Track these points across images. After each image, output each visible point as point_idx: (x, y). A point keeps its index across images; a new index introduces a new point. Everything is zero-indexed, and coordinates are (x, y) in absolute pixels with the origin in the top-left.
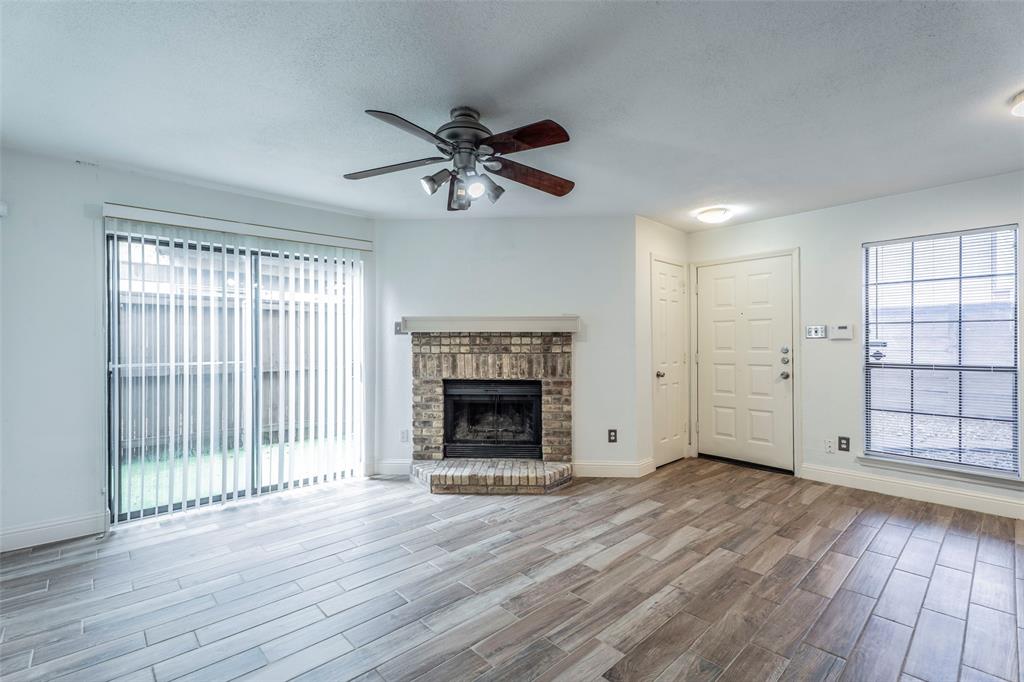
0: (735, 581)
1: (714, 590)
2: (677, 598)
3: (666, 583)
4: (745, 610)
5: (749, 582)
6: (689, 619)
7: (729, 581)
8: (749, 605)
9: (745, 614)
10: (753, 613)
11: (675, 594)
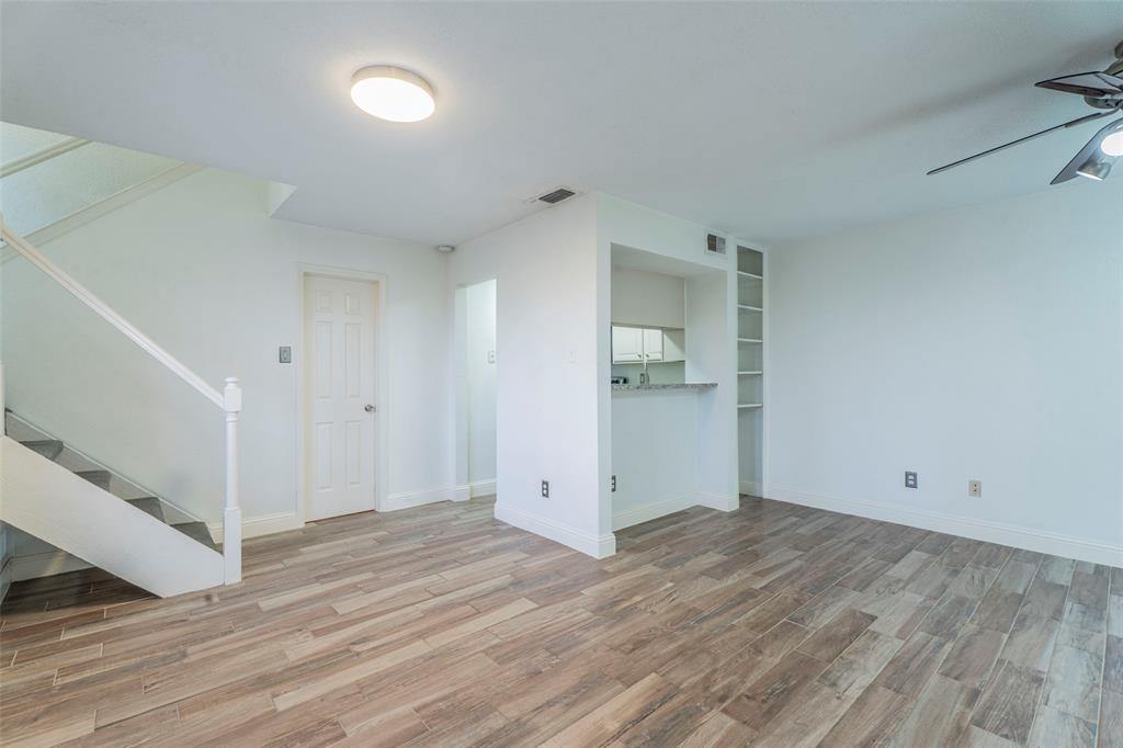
0: (764, 701)
1: (795, 687)
2: (839, 677)
3: (861, 702)
4: (760, 662)
5: (745, 699)
6: (819, 654)
7: (771, 702)
8: (751, 668)
9: (760, 658)
10: (752, 658)
11: (843, 684)
